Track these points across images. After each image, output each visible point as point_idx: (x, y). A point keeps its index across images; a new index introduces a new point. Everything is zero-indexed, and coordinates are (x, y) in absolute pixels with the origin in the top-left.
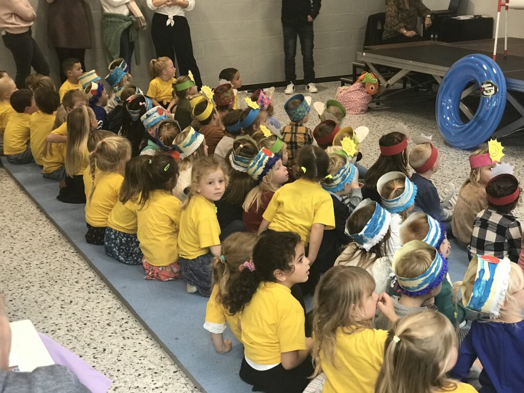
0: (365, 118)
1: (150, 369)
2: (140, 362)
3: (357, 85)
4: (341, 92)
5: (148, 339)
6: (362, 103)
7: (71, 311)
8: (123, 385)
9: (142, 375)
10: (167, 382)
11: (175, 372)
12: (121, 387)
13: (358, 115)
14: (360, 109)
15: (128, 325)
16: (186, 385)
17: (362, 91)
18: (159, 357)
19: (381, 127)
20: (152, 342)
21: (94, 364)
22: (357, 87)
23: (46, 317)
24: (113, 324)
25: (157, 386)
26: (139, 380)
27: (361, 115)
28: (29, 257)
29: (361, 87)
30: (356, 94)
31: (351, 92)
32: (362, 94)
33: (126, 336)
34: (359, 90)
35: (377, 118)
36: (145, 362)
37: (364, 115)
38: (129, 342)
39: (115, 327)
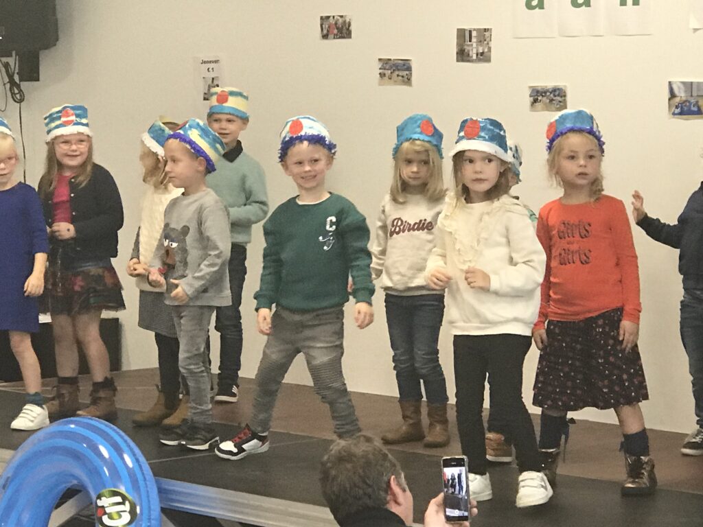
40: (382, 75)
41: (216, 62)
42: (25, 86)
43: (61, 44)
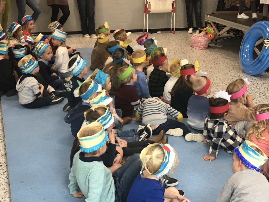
0: (205, 52)
3: (203, 33)
4: (194, 36)
6: (205, 43)
13: (201, 50)
14: (203, 46)
17: (205, 37)
19: (211, 57)
22: (203, 34)
27: (203, 50)
29: (205, 34)
30: (202, 38)
31: (199, 37)
32: (205, 38)
34: (203, 36)
35: (211, 52)
37: (205, 50)
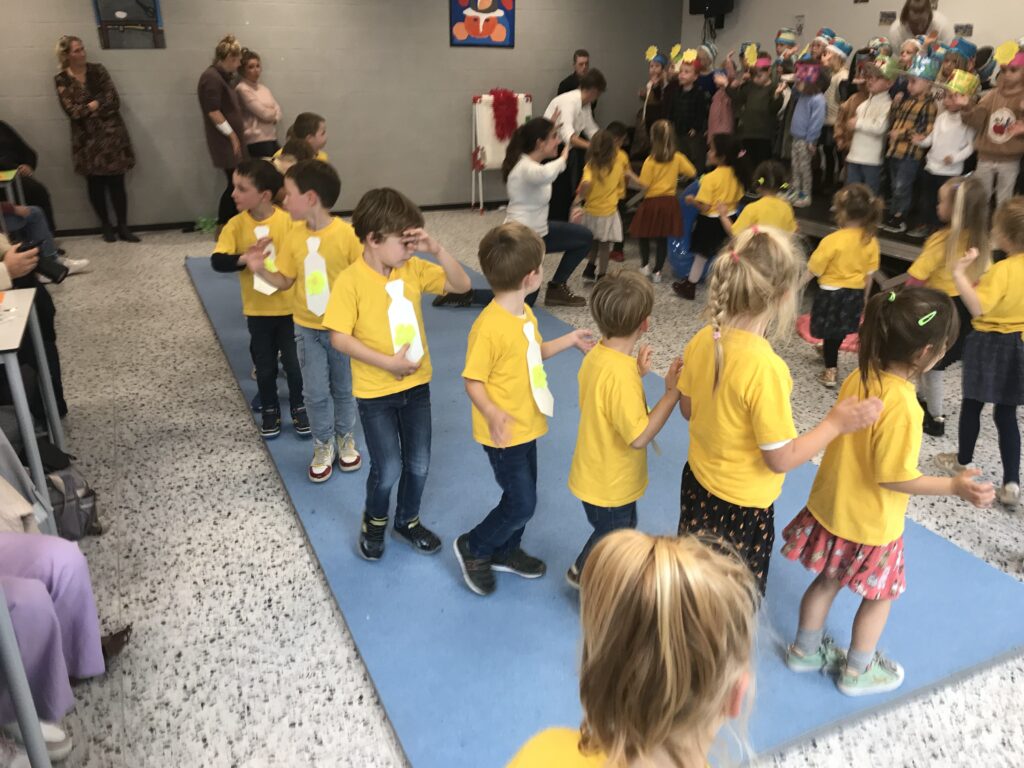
1: (273, 541)
2: (264, 531)
5: (283, 503)
7: (208, 462)
8: (235, 560)
9: (262, 549)
10: (288, 560)
11: (301, 546)
12: (232, 563)
15: (266, 484)
16: (309, 563)
18: (289, 526)
20: (286, 506)
21: (211, 532)
23: (177, 469)
24: (249, 482)
25: (275, 563)
26: (256, 555)
28: (185, 394)
33: (259, 497)
36: (271, 531)
38: (260, 505)
39: (251, 485)
40: (881, 20)
41: (803, 16)
42: (717, 31)
43: (734, 11)
